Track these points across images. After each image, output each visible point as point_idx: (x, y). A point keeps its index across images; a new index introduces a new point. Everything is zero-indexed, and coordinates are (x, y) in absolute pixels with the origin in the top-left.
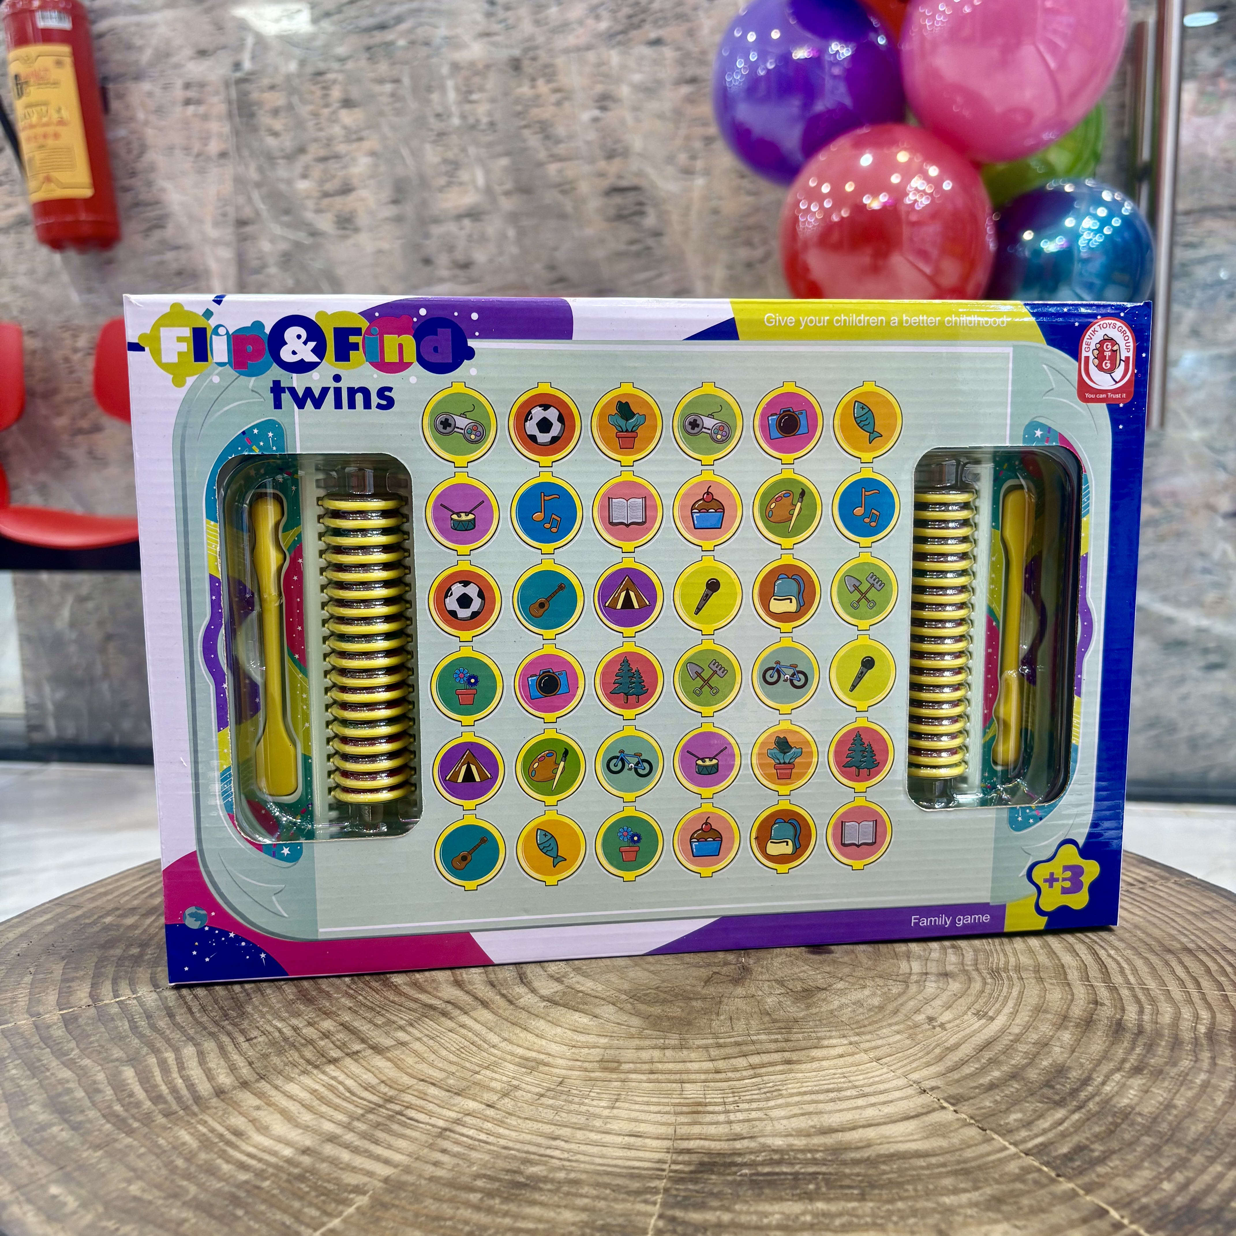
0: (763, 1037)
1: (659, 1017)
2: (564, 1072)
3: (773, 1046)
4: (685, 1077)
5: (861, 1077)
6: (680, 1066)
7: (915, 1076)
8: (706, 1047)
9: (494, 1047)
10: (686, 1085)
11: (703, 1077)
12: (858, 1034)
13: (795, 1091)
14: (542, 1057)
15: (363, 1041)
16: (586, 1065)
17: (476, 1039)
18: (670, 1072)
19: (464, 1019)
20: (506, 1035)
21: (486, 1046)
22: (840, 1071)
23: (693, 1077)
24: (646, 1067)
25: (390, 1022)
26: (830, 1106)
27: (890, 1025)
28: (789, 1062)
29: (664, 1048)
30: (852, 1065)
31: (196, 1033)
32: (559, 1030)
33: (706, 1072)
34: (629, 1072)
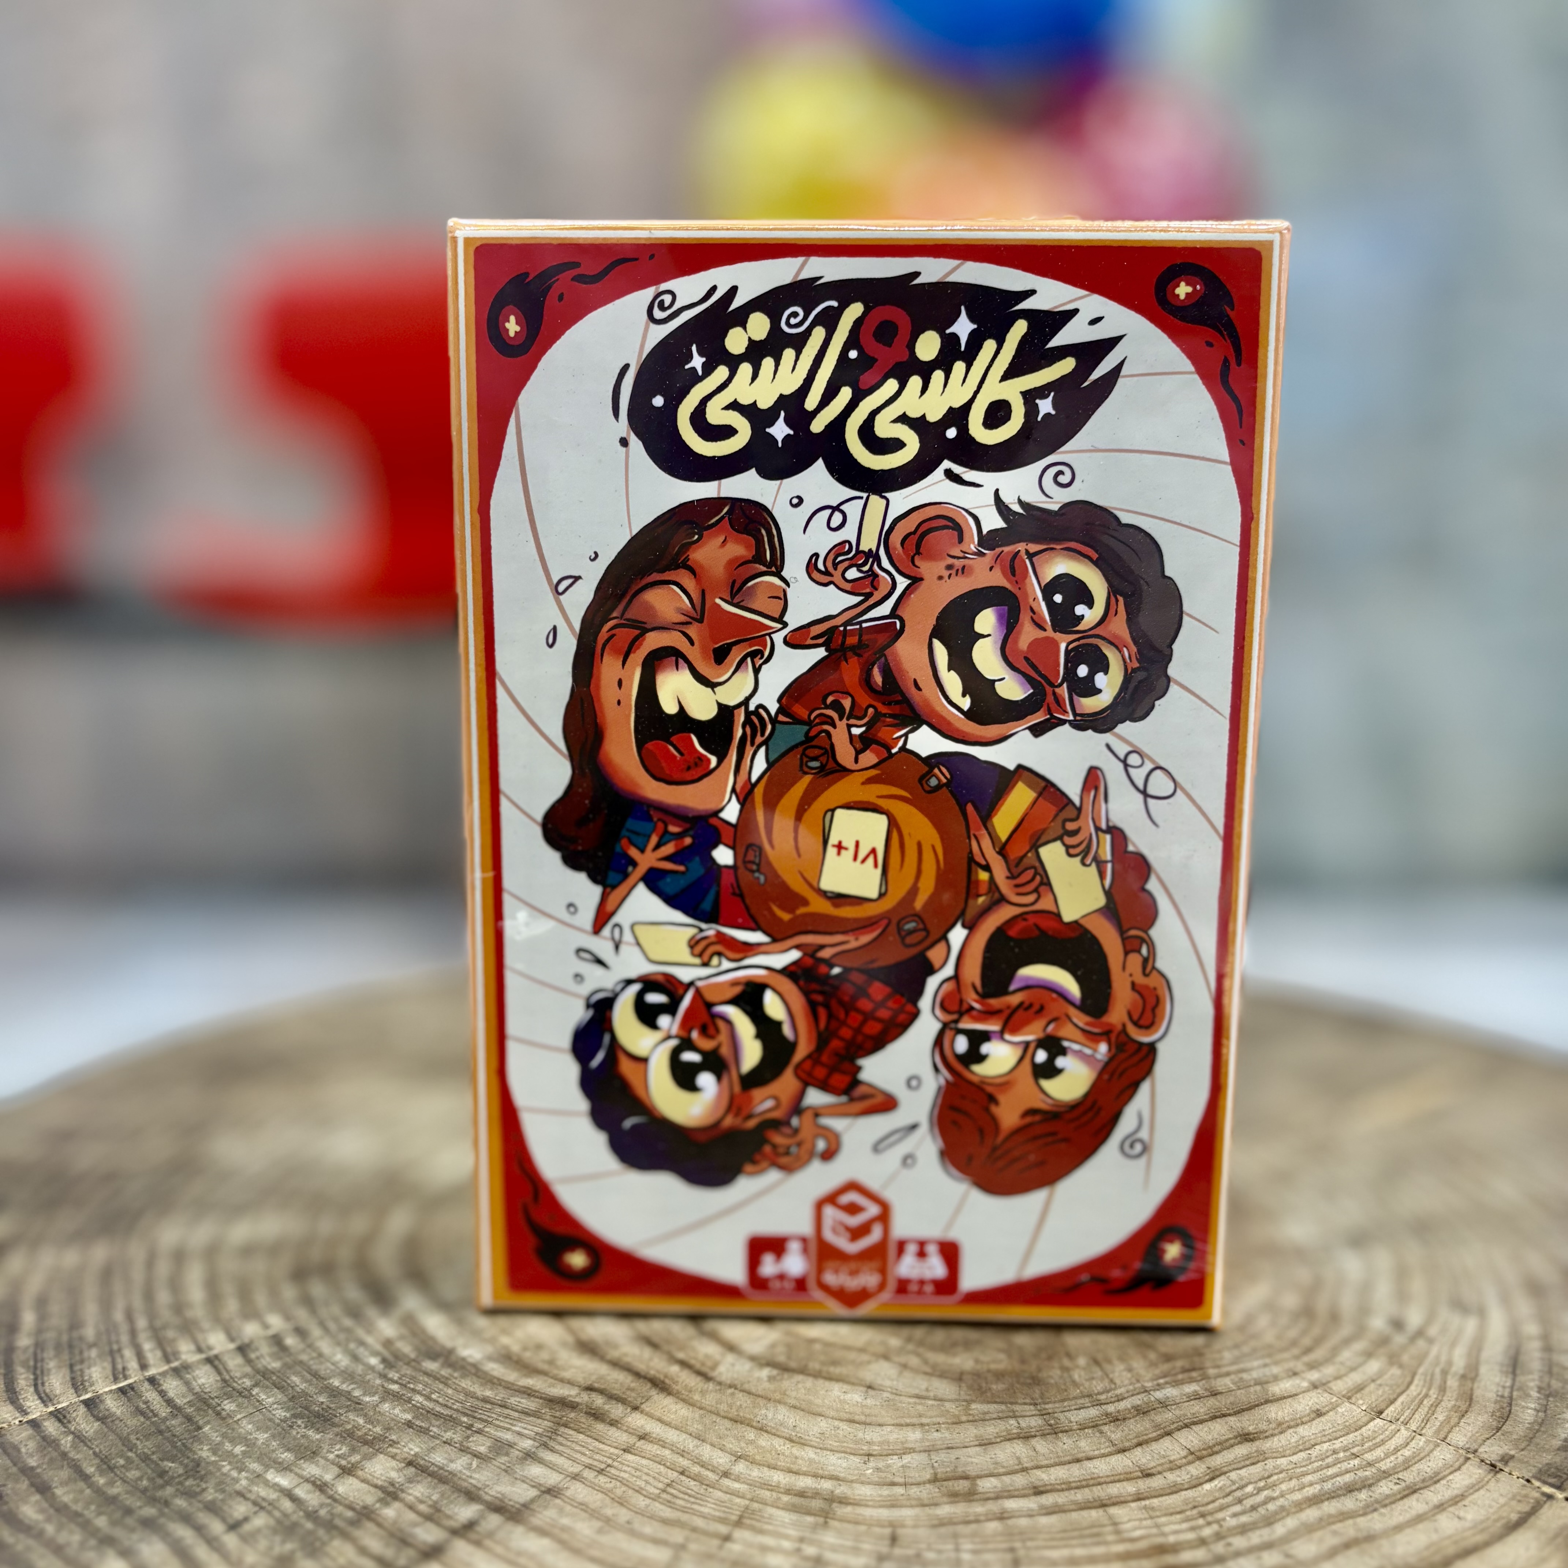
0: (1170, 1392)
1: (977, 1375)
2: (884, 1513)
3: (1198, 1409)
4: (1099, 1492)
5: (1379, 1452)
6: (1075, 1472)
7: (1459, 1437)
8: (1094, 1425)
9: (726, 1474)
10: (1113, 1510)
11: (1130, 1488)
12: (1312, 1366)
13: (1297, 1496)
14: (826, 1485)
15: (471, 1495)
16: (914, 1491)
17: (684, 1463)
18: (1068, 1486)
19: (637, 1420)
20: (732, 1445)
21: (712, 1476)
22: (1338, 1444)
23: (1114, 1490)
24: (1020, 1481)
25: (501, 1447)
26: (1376, 1522)
27: (1347, 1342)
28: (1246, 1437)
29: (1026, 1437)
30: (1349, 1429)
31: (114, 1523)
32: (823, 1424)
33: (1128, 1477)
34: (998, 1496)
